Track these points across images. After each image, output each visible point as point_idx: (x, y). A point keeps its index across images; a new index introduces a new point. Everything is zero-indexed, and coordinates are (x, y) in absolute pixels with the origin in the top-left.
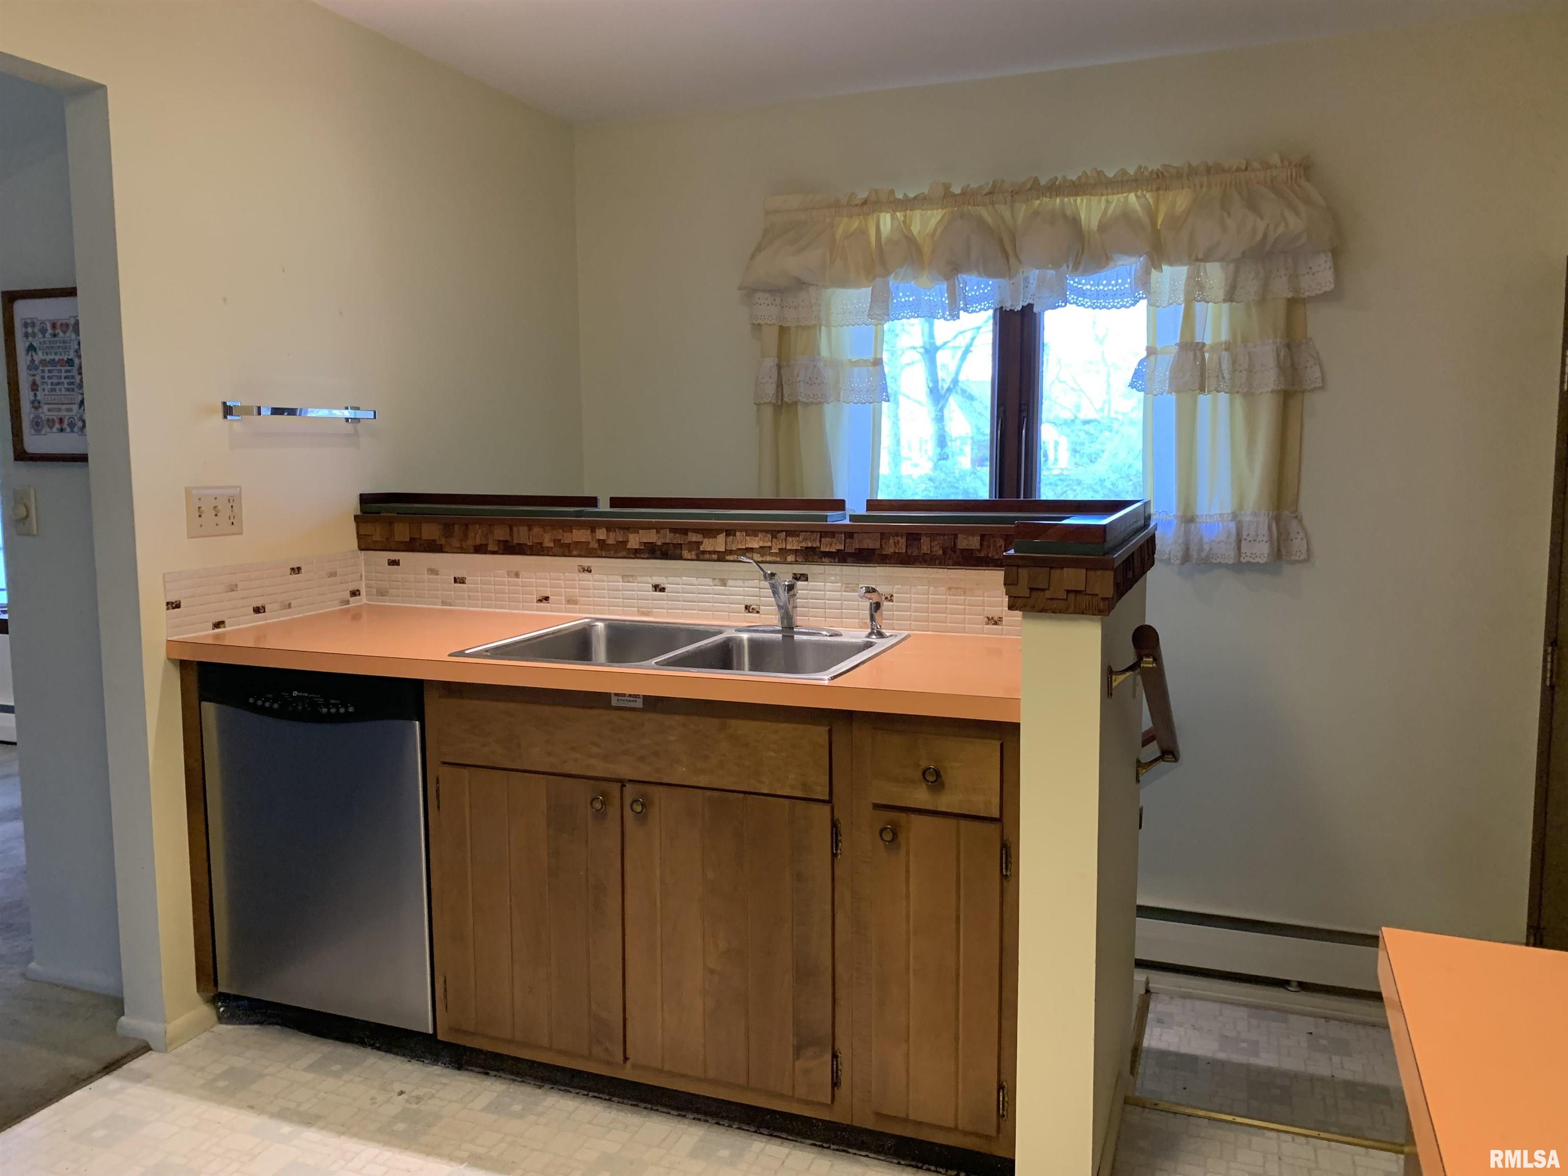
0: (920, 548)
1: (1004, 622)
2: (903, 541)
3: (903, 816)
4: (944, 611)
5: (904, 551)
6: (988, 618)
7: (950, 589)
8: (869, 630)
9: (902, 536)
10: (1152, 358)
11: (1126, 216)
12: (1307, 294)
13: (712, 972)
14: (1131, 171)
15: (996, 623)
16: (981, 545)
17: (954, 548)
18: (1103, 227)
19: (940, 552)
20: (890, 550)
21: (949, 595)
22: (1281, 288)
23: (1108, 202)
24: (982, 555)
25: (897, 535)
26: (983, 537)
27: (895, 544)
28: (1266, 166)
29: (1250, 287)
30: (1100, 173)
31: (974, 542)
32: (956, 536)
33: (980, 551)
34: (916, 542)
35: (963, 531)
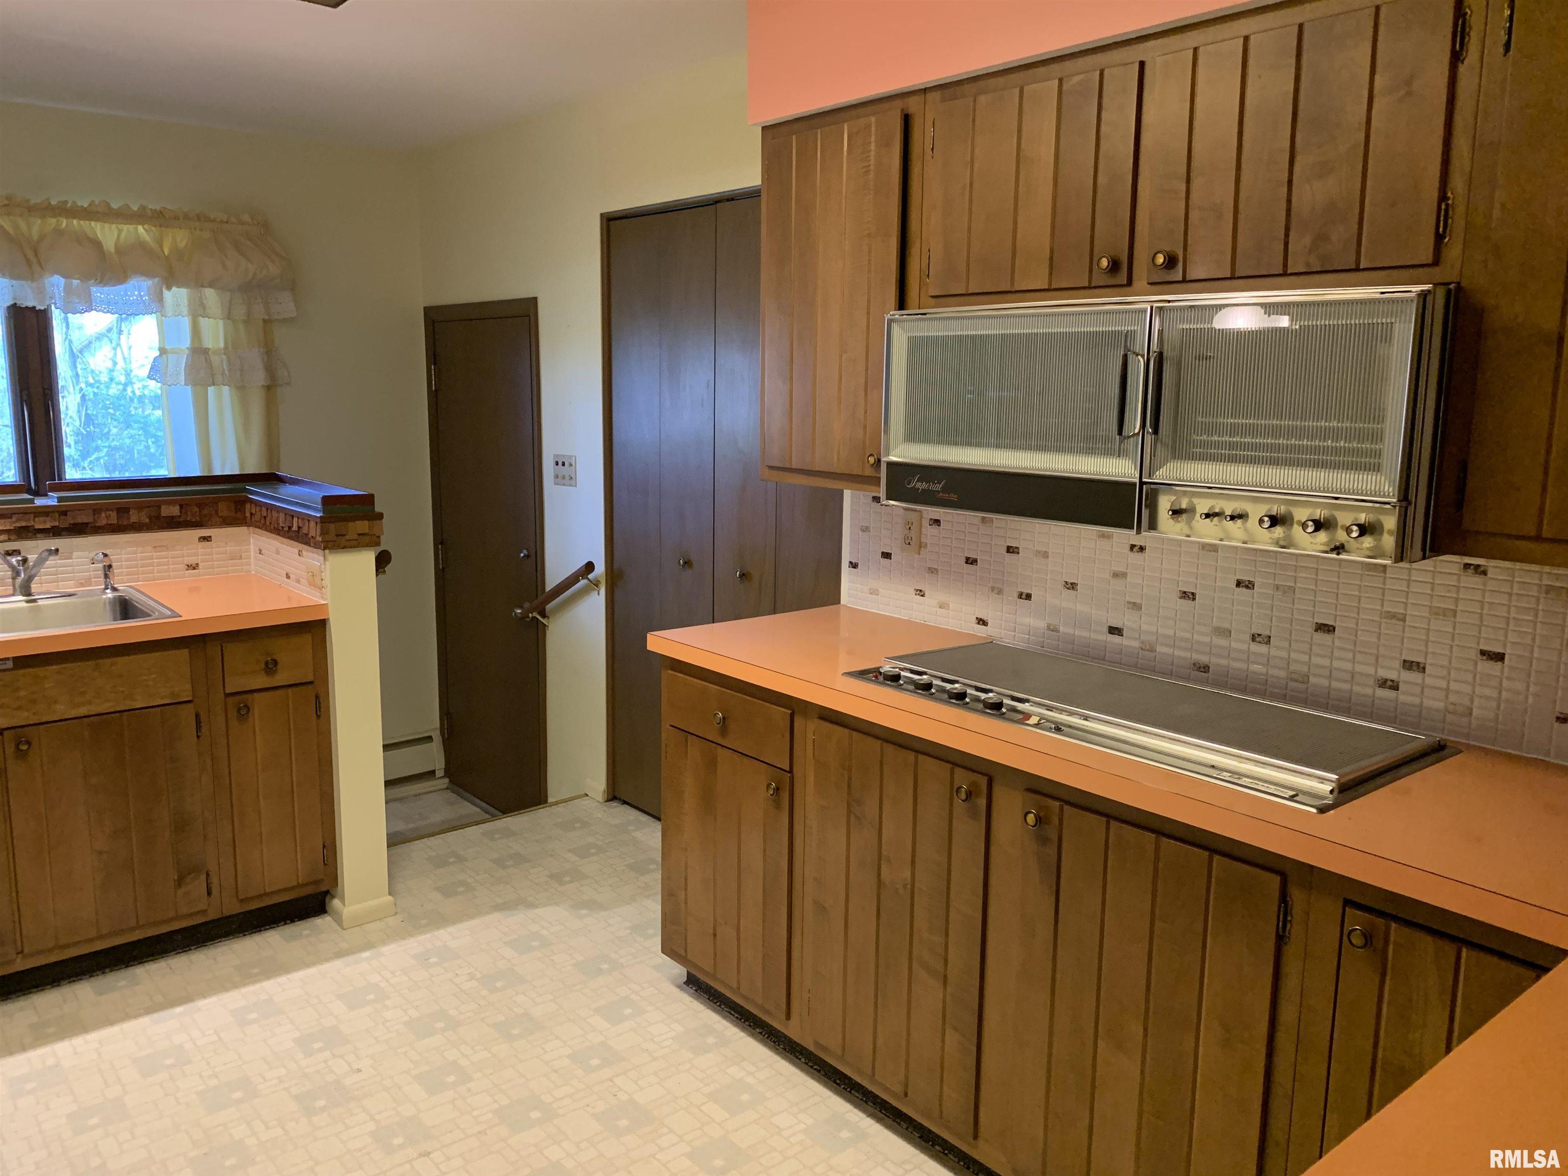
0: (129, 518)
1: (200, 567)
2: (114, 515)
3: (249, 696)
4: (152, 565)
5: (116, 522)
6: (188, 565)
7: (155, 547)
8: (103, 587)
9: (112, 510)
10: (164, 356)
11: (141, 245)
12: (276, 317)
13: (100, 853)
14: (135, 208)
15: (194, 568)
16: (181, 512)
17: (158, 517)
18: (119, 250)
19: (147, 520)
20: (103, 522)
21: (155, 552)
22: (259, 312)
23: (120, 231)
24: (182, 520)
25: (107, 510)
26: (181, 506)
27: (106, 517)
28: (243, 223)
29: (240, 311)
30: (108, 204)
31: (175, 511)
32: (159, 507)
33: (180, 517)
34: (125, 515)
35: (165, 502)
